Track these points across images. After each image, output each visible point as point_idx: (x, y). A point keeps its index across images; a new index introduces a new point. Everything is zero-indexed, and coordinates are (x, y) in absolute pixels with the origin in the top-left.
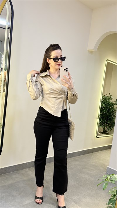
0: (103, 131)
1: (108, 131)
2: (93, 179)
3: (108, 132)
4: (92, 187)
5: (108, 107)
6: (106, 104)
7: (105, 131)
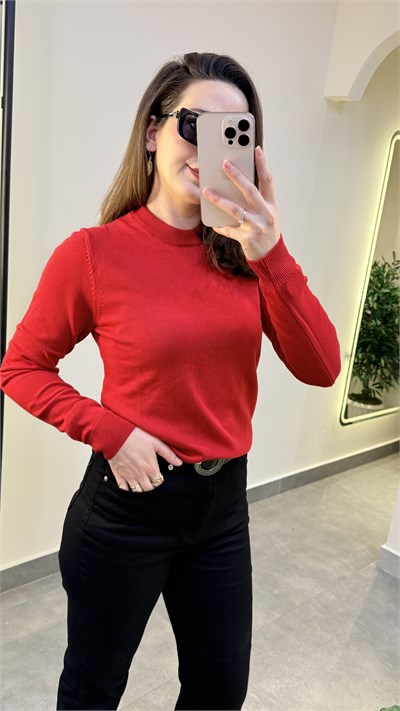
0: (363, 391)
1: (379, 391)
2: (332, 597)
3: (377, 396)
4: (329, 637)
5: (385, 307)
6: (379, 297)
7: (370, 391)
